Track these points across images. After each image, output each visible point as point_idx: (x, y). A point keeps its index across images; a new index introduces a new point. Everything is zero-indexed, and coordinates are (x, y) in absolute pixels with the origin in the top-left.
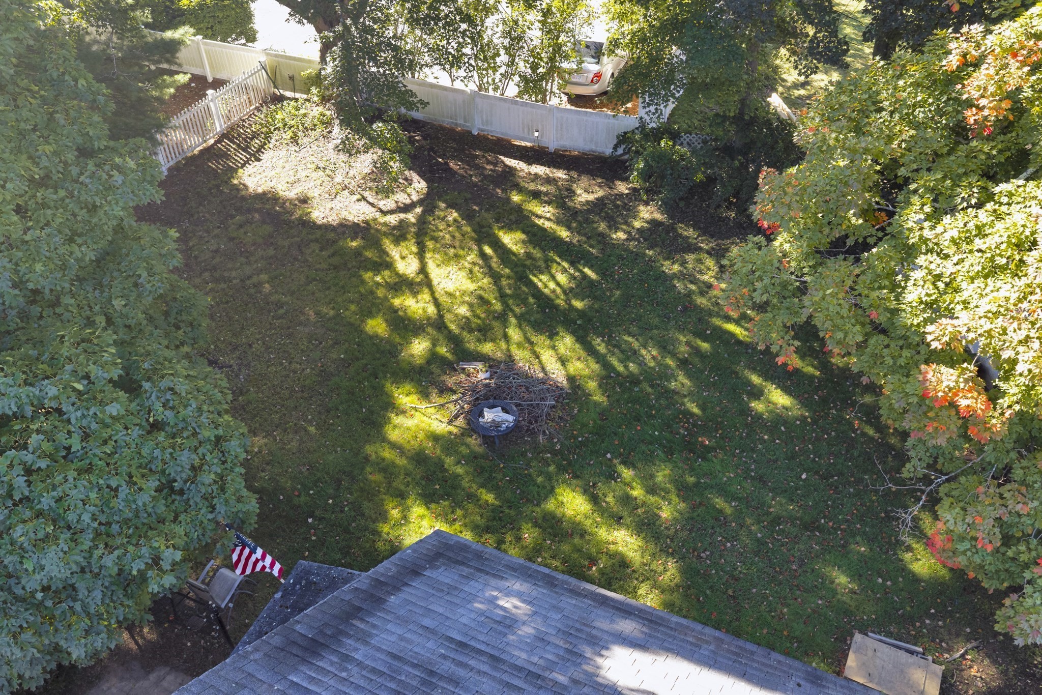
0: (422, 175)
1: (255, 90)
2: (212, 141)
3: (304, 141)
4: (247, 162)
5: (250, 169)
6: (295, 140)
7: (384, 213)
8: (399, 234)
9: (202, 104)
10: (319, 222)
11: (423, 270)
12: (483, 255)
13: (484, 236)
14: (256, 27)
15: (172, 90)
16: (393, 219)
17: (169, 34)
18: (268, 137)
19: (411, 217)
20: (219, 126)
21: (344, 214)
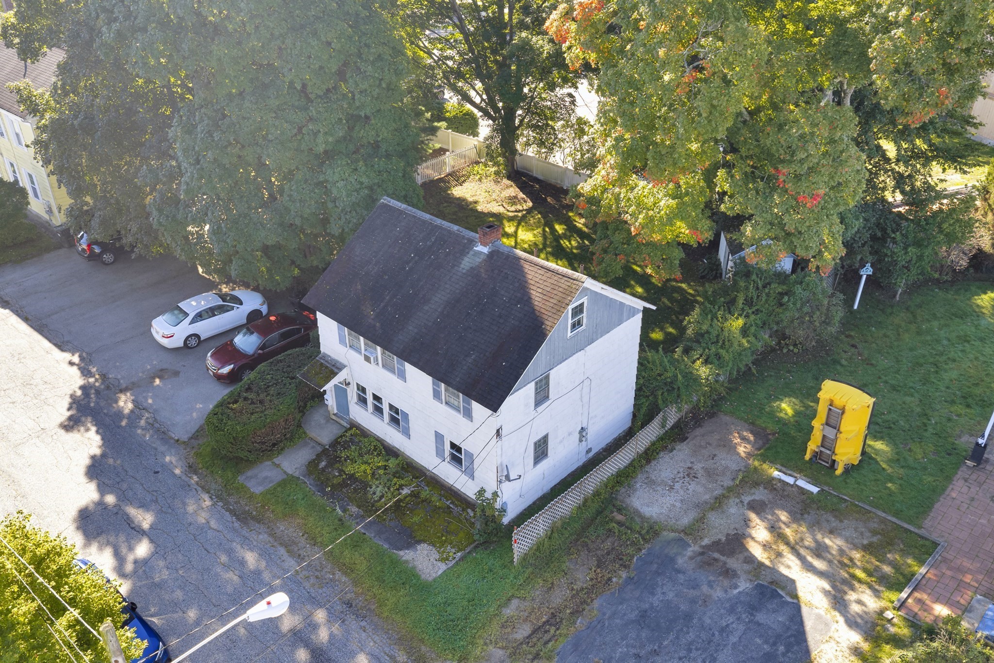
0: (531, 200)
1: (469, 158)
2: (443, 176)
3: (484, 180)
4: (456, 185)
5: (456, 188)
6: (480, 180)
7: (508, 211)
8: (511, 219)
9: (443, 157)
10: (479, 210)
11: (516, 232)
12: (544, 230)
13: (549, 224)
14: (479, 131)
15: (431, 151)
16: (511, 214)
17: (436, 124)
18: (468, 177)
19: (520, 214)
20: (448, 170)
21: (491, 209)
